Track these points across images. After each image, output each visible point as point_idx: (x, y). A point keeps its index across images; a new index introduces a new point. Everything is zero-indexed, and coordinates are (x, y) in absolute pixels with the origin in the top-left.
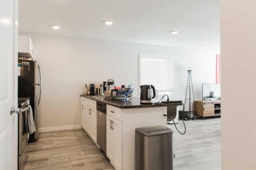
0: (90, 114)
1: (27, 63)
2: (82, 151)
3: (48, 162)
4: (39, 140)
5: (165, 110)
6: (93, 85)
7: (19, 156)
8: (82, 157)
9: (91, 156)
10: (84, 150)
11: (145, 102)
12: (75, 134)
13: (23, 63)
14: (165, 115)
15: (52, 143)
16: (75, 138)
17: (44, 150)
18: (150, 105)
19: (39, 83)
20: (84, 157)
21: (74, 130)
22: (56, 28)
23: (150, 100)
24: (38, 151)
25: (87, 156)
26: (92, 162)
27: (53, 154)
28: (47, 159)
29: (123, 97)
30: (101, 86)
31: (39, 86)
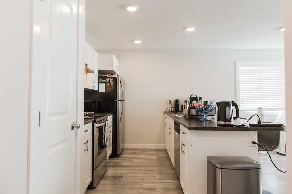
0: (170, 133)
1: (110, 79)
2: (159, 174)
3: (122, 180)
4: (121, 156)
5: (254, 136)
6: (177, 101)
7: (93, 169)
8: (156, 181)
9: (166, 181)
10: (161, 173)
11: (222, 123)
12: (156, 154)
13: (107, 79)
14: (254, 143)
15: (132, 161)
16: (156, 158)
17: (123, 166)
18: (230, 128)
19: (121, 99)
20: (158, 181)
21: (157, 150)
22: (137, 42)
23: (230, 120)
24: (117, 167)
25: (162, 181)
26: (165, 189)
27: (130, 173)
28: (122, 177)
29: (203, 116)
30: (186, 102)
31: (121, 102)
